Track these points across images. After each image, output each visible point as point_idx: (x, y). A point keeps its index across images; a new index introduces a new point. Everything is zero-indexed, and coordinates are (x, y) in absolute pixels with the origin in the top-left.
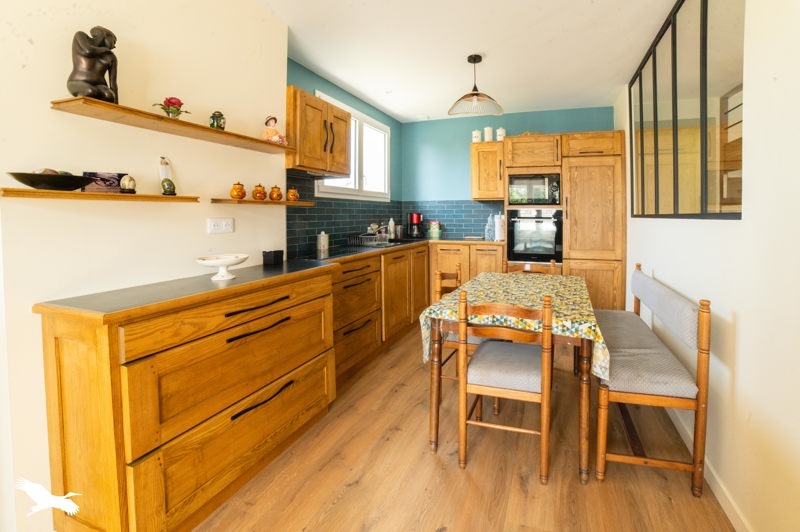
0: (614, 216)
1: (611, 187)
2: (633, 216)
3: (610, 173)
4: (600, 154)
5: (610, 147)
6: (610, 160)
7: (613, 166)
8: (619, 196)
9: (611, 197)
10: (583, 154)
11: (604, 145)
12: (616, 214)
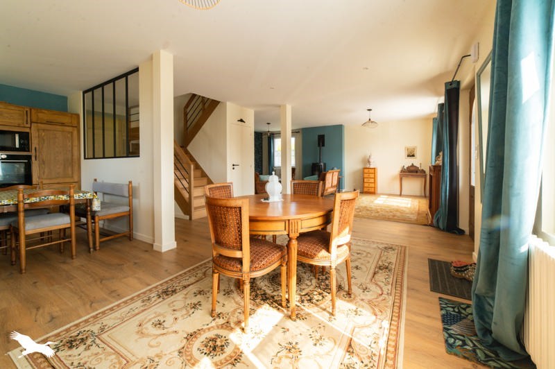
0: (72, 159)
1: (70, 144)
2: (85, 158)
3: (69, 135)
4: (63, 124)
5: (70, 121)
6: (70, 129)
7: (72, 132)
8: (75, 149)
9: (70, 149)
10: (49, 123)
11: (66, 120)
12: (74, 157)
